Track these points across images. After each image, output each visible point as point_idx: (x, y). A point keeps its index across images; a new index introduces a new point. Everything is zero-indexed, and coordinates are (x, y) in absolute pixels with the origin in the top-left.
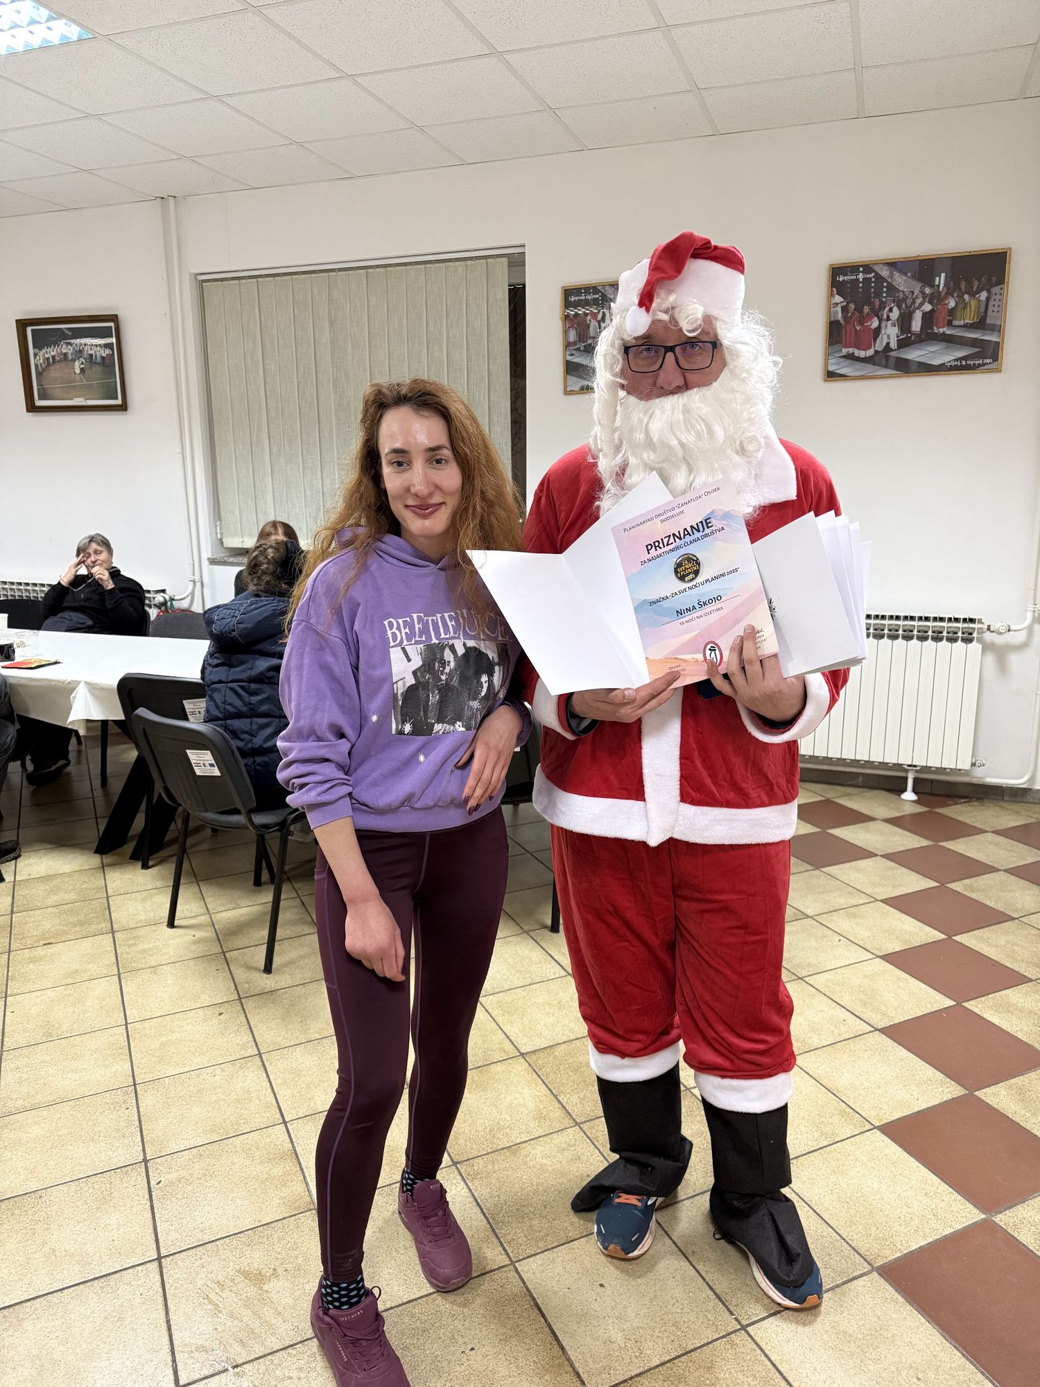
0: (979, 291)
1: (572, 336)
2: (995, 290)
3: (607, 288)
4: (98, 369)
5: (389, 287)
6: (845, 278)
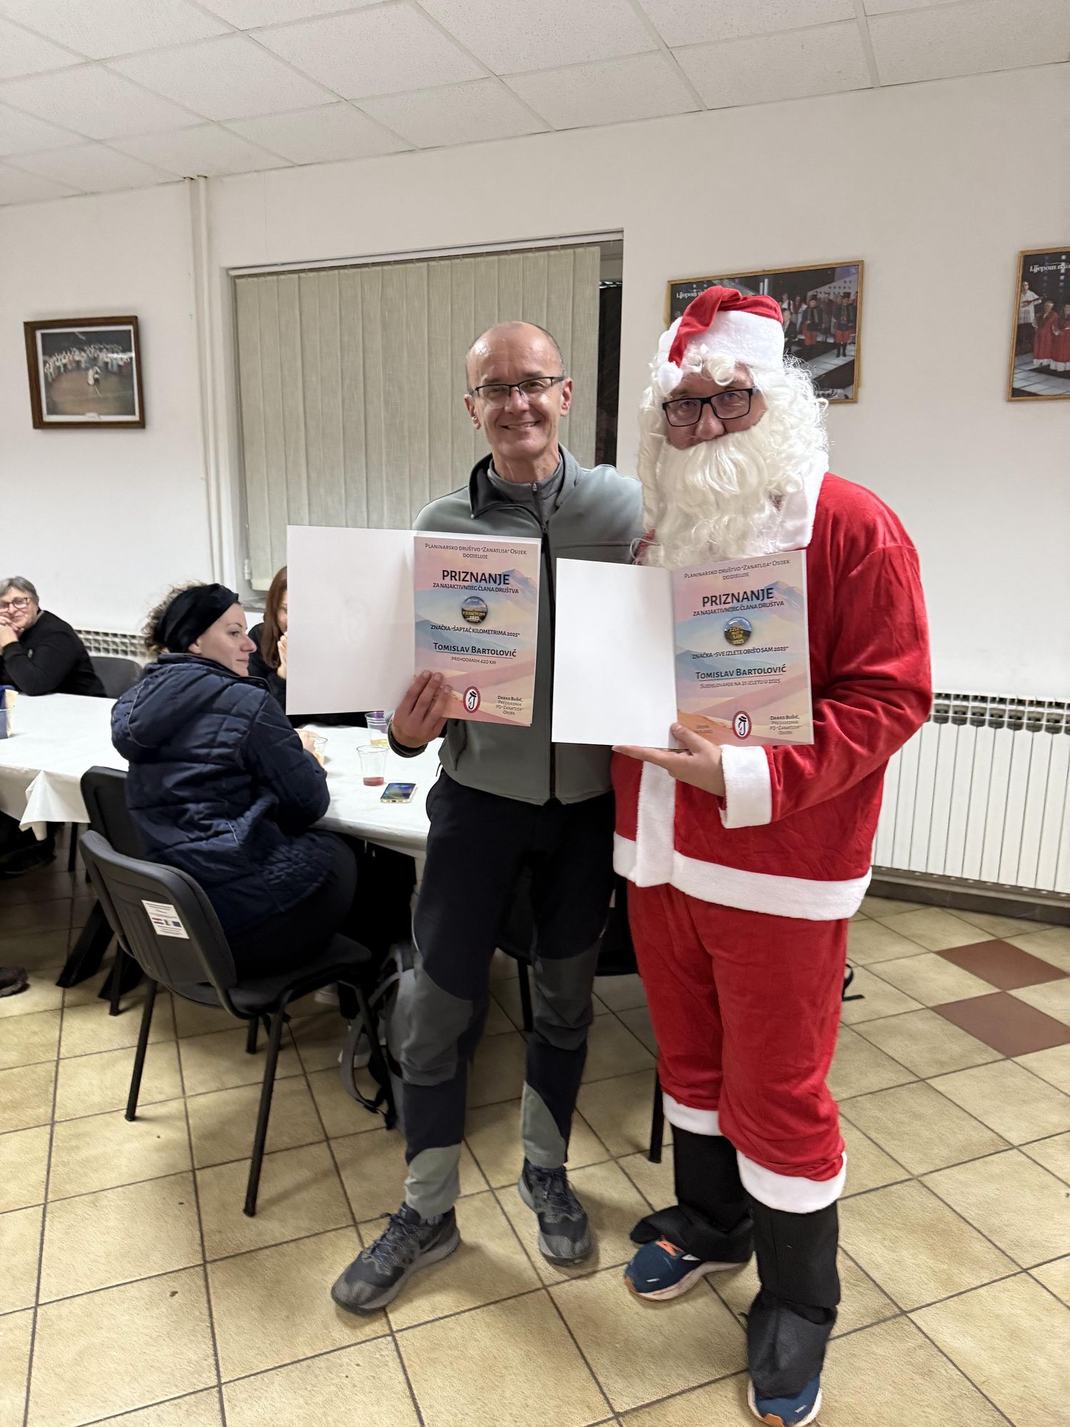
4: (114, 380)
5: (454, 283)
6: (1042, 269)
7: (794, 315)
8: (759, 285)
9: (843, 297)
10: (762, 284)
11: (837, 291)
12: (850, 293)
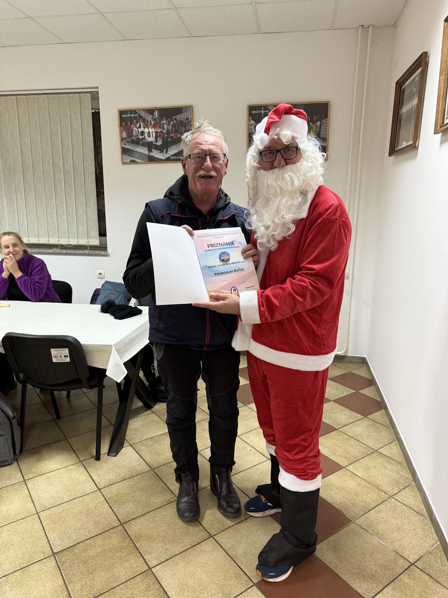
0: (316, 121)
1: (124, 135)
2: (324, 121)
3: (141, 111)
5: (29, 105)
6: (256, 112)
7: (168, 126)
8: (154, 113)
9: (186, 120)
10: (155, 113)
11: (184, 117)
12: (188, 118)
